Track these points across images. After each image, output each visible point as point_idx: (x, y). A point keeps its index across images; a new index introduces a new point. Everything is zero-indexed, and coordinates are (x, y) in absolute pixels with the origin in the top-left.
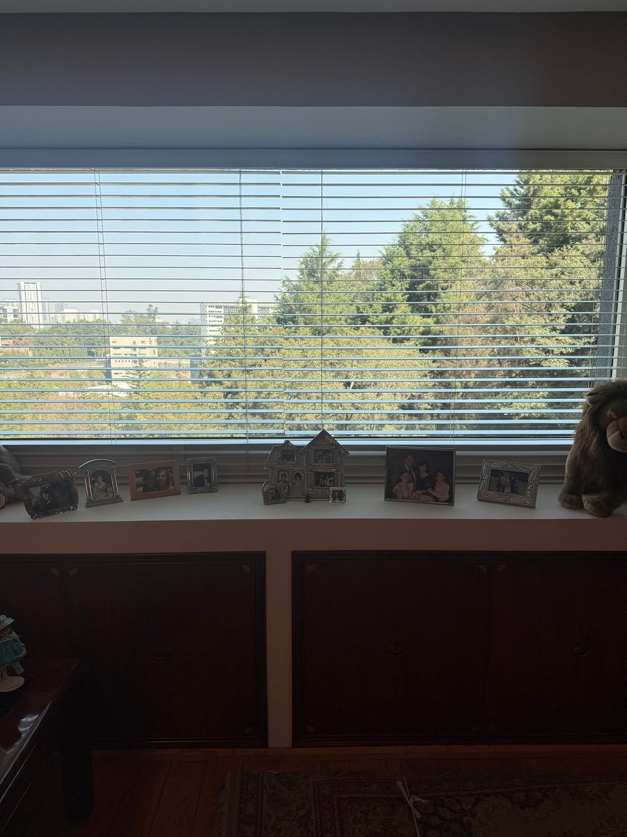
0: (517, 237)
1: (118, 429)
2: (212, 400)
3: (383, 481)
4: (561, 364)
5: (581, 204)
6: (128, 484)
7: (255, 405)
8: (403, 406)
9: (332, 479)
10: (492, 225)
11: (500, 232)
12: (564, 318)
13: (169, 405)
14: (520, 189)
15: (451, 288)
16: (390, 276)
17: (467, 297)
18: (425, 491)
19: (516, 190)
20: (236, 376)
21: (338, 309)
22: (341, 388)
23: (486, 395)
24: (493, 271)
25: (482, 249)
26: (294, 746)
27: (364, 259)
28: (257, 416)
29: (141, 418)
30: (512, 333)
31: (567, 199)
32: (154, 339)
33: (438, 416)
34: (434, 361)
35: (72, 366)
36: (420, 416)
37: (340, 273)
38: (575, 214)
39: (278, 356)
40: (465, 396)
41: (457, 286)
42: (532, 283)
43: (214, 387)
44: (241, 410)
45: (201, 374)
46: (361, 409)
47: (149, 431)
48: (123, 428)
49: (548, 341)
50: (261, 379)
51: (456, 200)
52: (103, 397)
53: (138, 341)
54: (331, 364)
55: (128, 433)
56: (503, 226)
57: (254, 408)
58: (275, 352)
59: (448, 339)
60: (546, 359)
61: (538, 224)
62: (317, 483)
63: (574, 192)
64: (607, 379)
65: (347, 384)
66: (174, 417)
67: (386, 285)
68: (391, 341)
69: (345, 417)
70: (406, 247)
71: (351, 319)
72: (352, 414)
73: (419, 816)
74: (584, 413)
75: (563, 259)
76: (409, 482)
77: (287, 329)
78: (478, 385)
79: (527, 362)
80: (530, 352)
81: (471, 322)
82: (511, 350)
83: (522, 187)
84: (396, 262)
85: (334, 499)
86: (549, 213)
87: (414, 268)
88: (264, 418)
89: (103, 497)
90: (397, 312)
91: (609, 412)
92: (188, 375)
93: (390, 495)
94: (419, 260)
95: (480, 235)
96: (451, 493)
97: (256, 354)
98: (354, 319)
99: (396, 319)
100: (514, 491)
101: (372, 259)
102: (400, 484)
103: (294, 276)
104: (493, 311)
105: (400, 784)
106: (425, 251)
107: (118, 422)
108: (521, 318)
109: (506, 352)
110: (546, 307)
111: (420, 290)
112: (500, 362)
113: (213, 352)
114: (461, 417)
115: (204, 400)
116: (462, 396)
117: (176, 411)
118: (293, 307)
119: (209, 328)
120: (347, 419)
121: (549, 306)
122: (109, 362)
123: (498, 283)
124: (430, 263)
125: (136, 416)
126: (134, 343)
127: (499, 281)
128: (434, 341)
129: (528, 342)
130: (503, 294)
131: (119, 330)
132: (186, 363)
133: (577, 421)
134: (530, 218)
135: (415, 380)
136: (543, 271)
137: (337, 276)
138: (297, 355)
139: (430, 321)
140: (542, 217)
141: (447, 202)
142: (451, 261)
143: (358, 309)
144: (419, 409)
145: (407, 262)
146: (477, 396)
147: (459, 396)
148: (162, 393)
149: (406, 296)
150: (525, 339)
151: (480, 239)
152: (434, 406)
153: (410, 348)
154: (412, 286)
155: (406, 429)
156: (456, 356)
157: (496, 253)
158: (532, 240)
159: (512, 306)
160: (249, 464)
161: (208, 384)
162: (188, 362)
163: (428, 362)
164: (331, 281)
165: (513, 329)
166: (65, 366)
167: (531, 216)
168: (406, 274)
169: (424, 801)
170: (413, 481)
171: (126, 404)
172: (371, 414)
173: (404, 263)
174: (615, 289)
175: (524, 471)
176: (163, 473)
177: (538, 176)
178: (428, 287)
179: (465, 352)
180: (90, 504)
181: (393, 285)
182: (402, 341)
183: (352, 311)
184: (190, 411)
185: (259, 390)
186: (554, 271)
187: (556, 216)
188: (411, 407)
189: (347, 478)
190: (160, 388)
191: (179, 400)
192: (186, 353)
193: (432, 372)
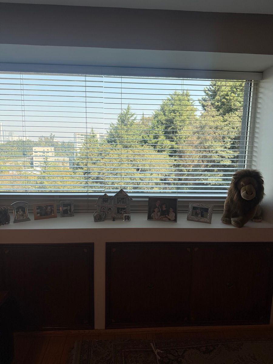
0: (211, 108)
1: (36, 188)
2: (78, 175)
3: (147, 212)
4: (228, 163)
5: (238, 95)
6: (33, 213)
7: (98, 178)
8: (162, 179)
9: (125, 210)
10: (200, 103)
11: (203, 106)
12: (230, 143)
13: (59, 178)
14: (212, 88)
15: (182, 129)
16: (157, 123)
17: (189, 133)
18: (165, 216)
19: (210, 88)
20: (89, 166)
21: (134, 137)
22: (135, 171)
23: (197, 175)
24: (200, 123)
25: (196, 113)
26: (106, 329)
27: (146, 116)
28: (98, 183)
29: (46, 183)
30: (208, 149)
31: (232, 93)
32: (53, 148)
33: (177, 184)
34: (175, 160)
35: (16, 160)
36: (169, 184)
37: (135, 121)
38: (235, 99)
39: (108, 157)
40: (188, 175)
41: (185, 128)
42: (216, 128)
43: (79, 170)
44: (91, 180)
45: (73, 164)
46: (144, 180)
47: (50, 189)
48: (38, 188)
49: (223, 153)
50: (100, 167)
51: (185, 91)
52: (29, 174)
53: (46, 149)
54: (131, 161)
55: (40, 190)
56: (205, 103)
57: (97, 180)
58: (106, 155)
59: (181, 151)
60: (222, 160)
61: (219, 103)
62: (118, 212)
63: (234, 89)
64: (243, 169)
65: (138, 170)
66: (61, 183)
67: (155, 127)
68: (157, 151)
69: (137, 184)
70: (164, 112)
71: (140, 142)
72: (140, 182)
73: (159, 358)
74: (232, 183)
75: (230, 118)
76: (158, 212)
77: (112, 145)
78: (194, 171)
79: (214, 161)
80: (215, 157)
81: (191, 144)
82: (207, 156)
83: (213, 87)
84: (159, 118)
85: (125, 219)
86: (224, 98)
87: (167, 120)
88: (101, 184)
89: (21, 218)
90: (159, 139)
91: (242, 183)
92: (68, 165)
93: (150, 218)
94: (169, 117)
95: (195, 107)
96: (176, 217)
97: (98, 156)
98: (141, 142)
99: (159, 142)
100: (202, 216)
101: (149, 116)
102: (154, 213)
103: (115, 122)
104: (200, 139)
105: (152, 344)
106: (171, 113)
107: (36, 185)
108: (212, 143)
109: (205, 157)
110: (222, 138)
111: (169, 129)
112: (203, 161)
113: (79, 155)
114: (186, 184)
115: (75, 176)
116: (187, 175)
117: (62, 180)
118: (115, 136)
119: (78, 144)
120: (138, 185)
121: (224, 138)
122: (33, 158)
123: (202, 127)
124: (174, 118)
125: (44, 183)
126: (44, 150)
127: (203, 127)
128: (175, 152)
129: (215, 153)
130: (204, 132)
131: (38, 144)
132: (67, 159)
133: (229, 187)
134: (216, 100)
135: (167, 168)
136: (221, 123)
137: (134, 123)
138: (116, 156)
139: (174, 143)
140: (221, 100)
141: (181, 92)
142: (183, 118)
143: (143, 137)
144: (169, 181)
145: (164, 118)
146: (193, 175)
147: (186, 176)
148: (56, 173)
149: (164, 132)
150: (213, 152)
151: (195, 109)
152: (175, 180)
153: (165, 155)
154: (166, 128)
155: (163, 189)
156: (184, 158)
157: (202, 115)
158: (217, 110)
159: (208, 137)
160: (89, 204)
161: (77, 168)
162: (68, 159)
163: (172, 161)
164: (131, 125)
165: (208, 147)
166: (13, 160)
167: (217, 99)
168: (164, 123)
169: (161, 352)
170: (160, 212)
171: (39, 177)
172: (148, 182)
173: (163, 118)
174: (246, 131)
175: (206, 207)
176: (49, 208)
177: (220, 83)
178: (173, 129)
179: (188, 157)
180: (16, 221)
181: (158, 128)
182: (161, 151)
183: (140, 138)
184: (68, 180)
185: (99, 171)
186: (226, 123)
187: (227, 99)
188: (165, 180)
189: (131, 210)
190: (54, 170)
191: (63, 175)
192: (67, 155)
193: (174, 165)
